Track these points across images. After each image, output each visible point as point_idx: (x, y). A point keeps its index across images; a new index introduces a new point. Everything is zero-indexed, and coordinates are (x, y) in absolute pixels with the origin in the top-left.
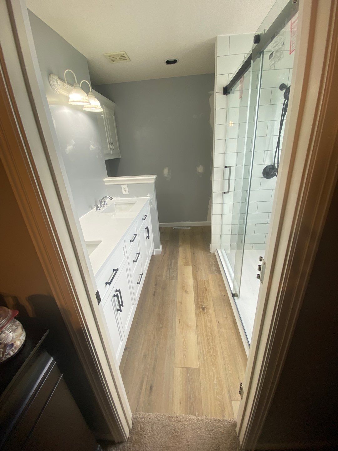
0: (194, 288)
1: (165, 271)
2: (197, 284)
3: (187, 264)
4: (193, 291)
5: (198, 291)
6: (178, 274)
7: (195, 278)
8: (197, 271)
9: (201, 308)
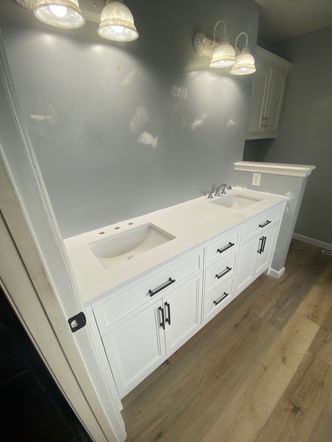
0: (301, 364)
1: (269, 306)
2: (312, 362)
3: (313, 317)
4: (296, 368)
5: (305, 374)
6: (288, 324)
7: (314, 349)
8: (325, 341)
9: (293, 405)
